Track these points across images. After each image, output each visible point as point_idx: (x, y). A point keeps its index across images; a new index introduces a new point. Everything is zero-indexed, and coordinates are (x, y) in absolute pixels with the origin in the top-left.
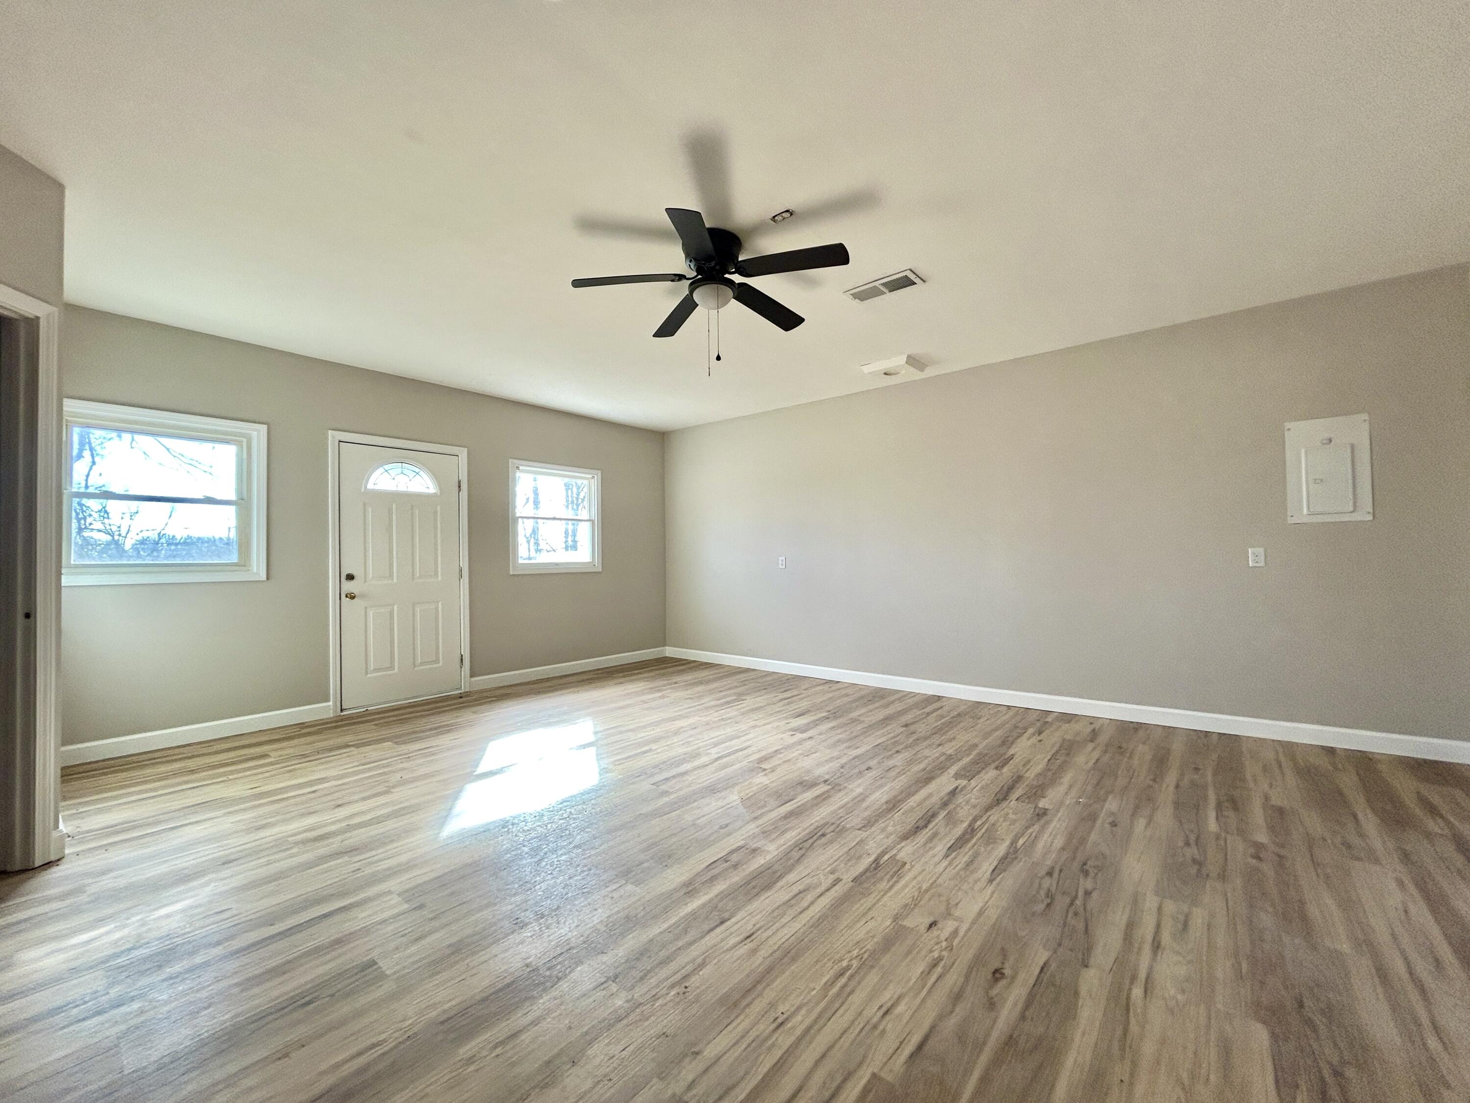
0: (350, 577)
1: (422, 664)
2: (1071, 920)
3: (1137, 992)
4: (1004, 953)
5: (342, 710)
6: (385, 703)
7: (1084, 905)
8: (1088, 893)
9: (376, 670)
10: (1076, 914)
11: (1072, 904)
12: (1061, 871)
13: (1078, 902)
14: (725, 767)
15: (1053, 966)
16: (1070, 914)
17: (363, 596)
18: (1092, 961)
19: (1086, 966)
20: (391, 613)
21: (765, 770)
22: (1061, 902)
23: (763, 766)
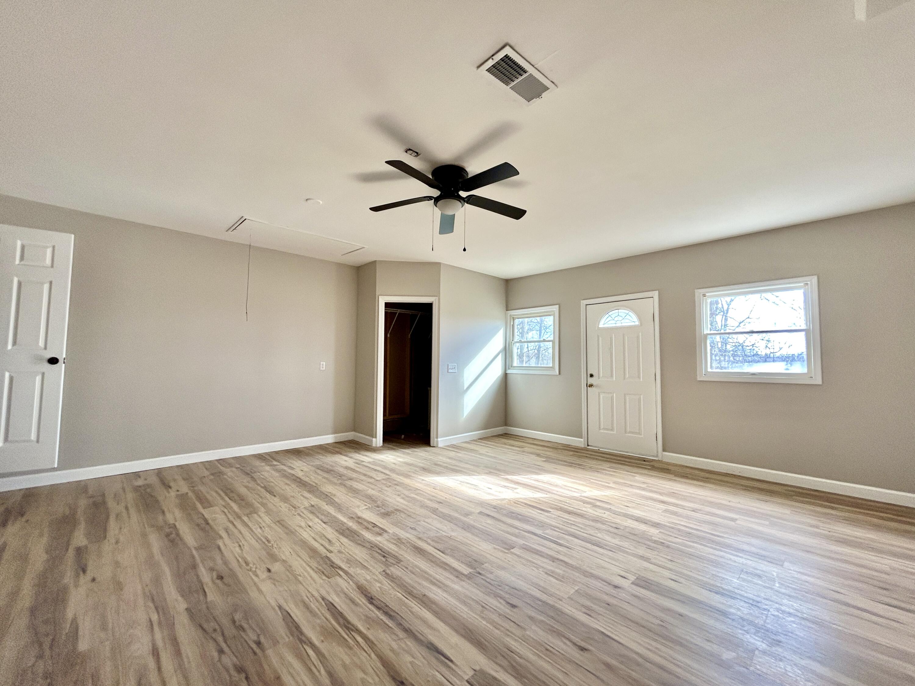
0: (592, 376)
1: (630, 432)
2: (213, 624)
3: (155, 617)
4: (228, 585)
5: (588, 445)
6: (613, 450)
7: (215, 640)
8: (221, 652)
9: (604, 429)
10: (215, 630)
11: (223, 634)
12: (255, 653)
13: (220, 639)
15: (202, 598)
16: (217, 627)
17: (597, 386)
18: (185, 613)
19: (186, 609)
20: (612, 398)
22: (230, 631)
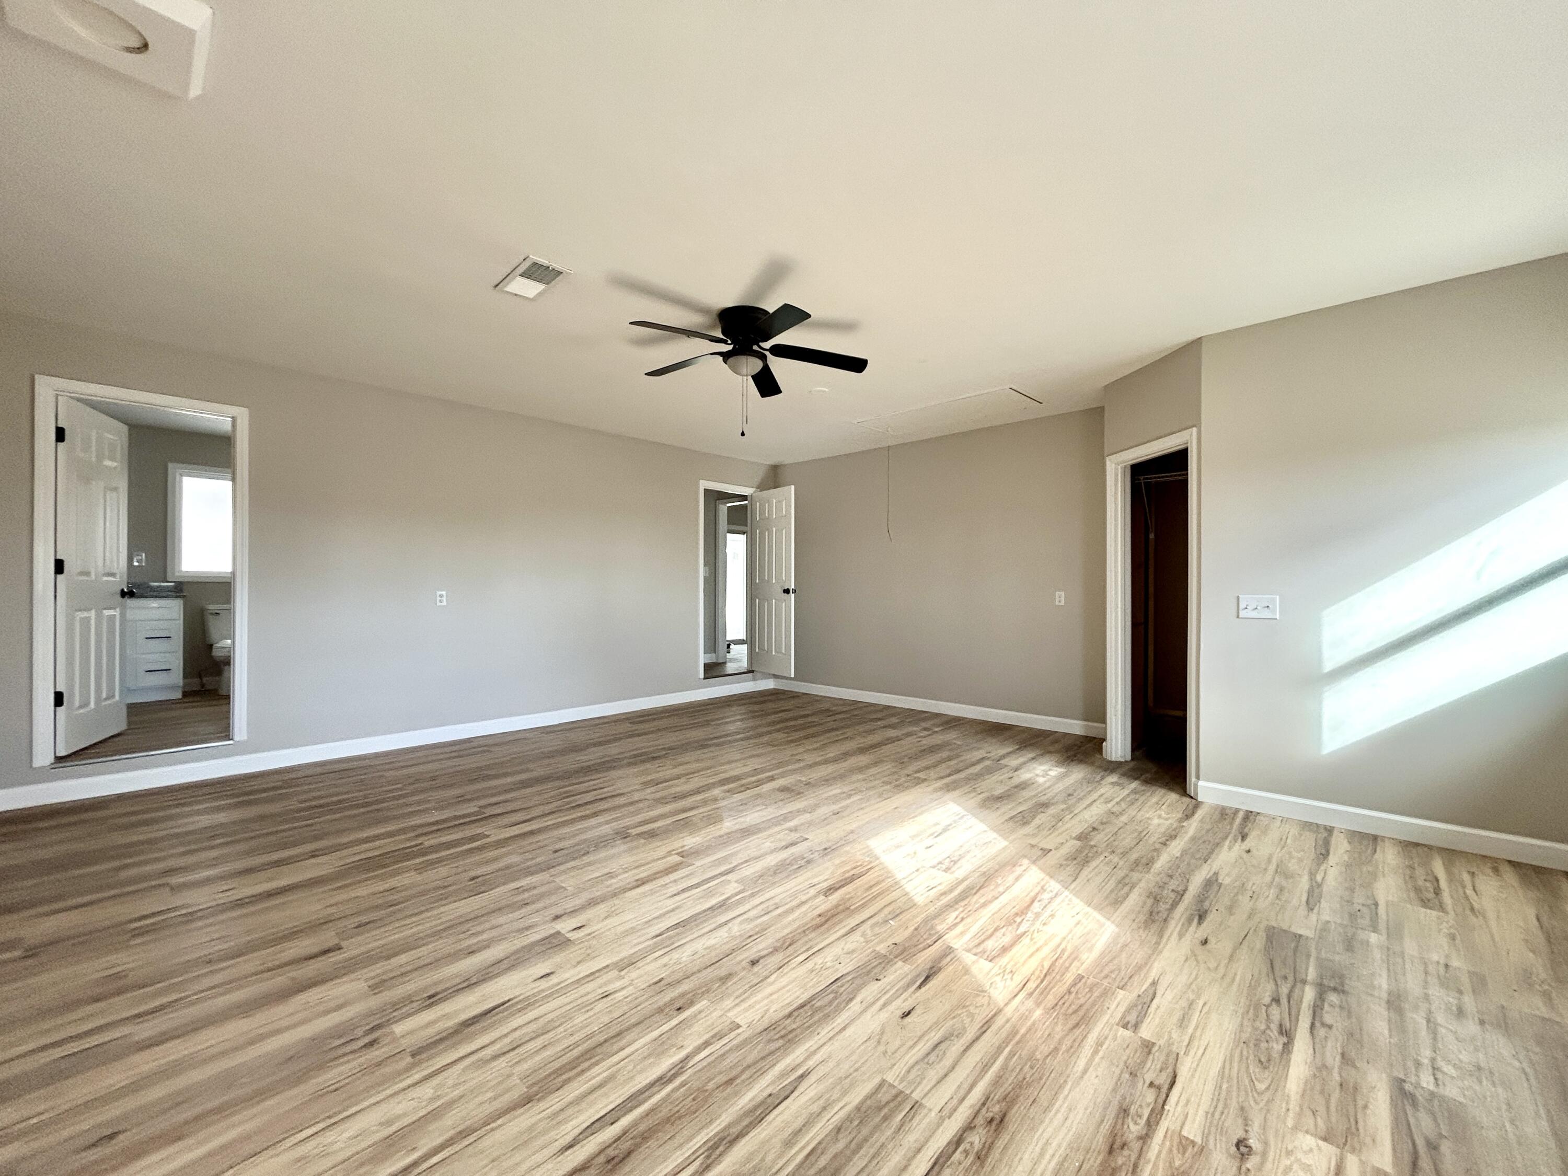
14: (719, 862)
21: (678, 854)
23: (678, 859)
